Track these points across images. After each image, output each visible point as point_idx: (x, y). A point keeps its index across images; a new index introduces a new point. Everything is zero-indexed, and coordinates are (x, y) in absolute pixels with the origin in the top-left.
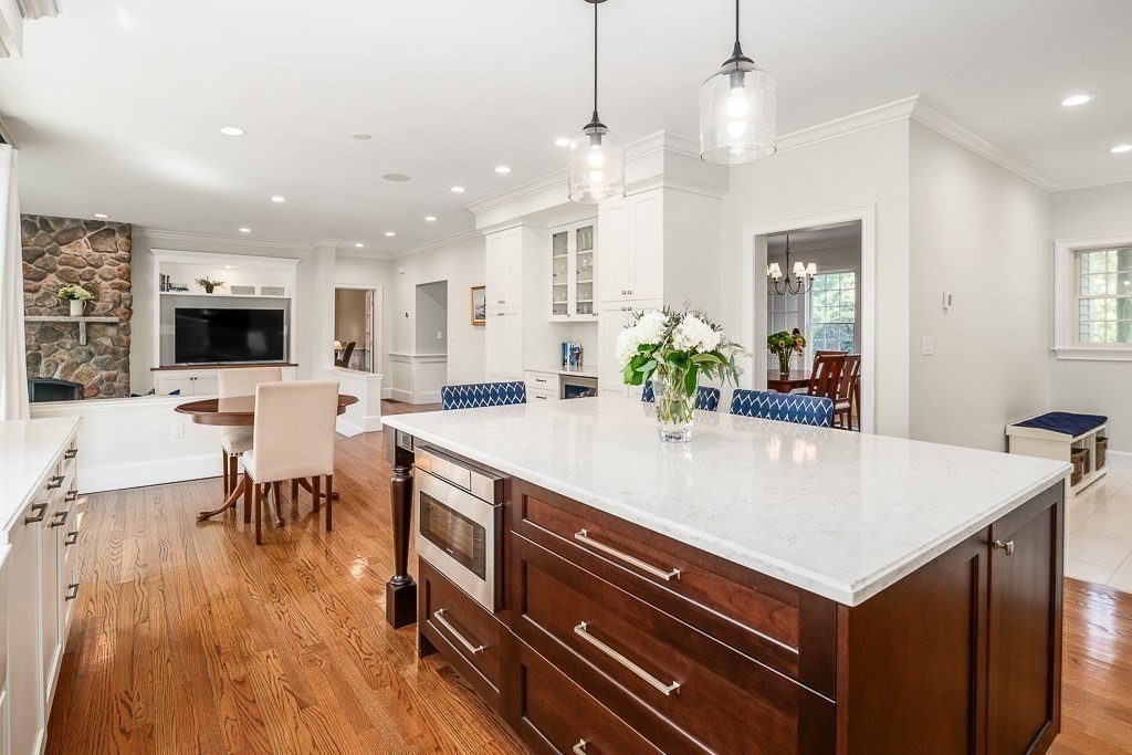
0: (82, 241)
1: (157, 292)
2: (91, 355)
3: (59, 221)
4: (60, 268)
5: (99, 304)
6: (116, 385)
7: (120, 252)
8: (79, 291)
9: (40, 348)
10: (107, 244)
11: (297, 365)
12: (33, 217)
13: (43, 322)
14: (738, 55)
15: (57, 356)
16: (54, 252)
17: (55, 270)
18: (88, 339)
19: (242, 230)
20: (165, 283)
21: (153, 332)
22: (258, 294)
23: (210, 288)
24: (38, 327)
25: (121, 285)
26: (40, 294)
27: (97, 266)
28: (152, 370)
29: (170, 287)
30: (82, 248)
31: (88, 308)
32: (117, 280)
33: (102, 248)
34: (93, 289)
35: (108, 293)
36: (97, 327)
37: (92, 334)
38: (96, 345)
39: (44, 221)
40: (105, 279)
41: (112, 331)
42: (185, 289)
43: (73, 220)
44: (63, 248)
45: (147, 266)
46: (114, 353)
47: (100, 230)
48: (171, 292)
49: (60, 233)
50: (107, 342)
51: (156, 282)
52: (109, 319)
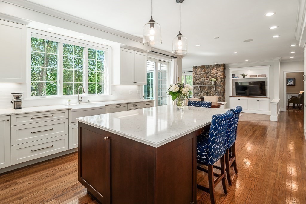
0: (215, 69)
1: (231, 78)
2: (216, 93)
3: (211, 65)
4: (211, 75)
5: (218, 82)
6: (221, 99)
7: (222, 70)
8: (213, 79)
9: (208, 91)
10: (219, 69)
11: (269, 98)
12: (207, 65)
13: (209, 86)
14: (152, 20)
15: (211, 92)
16: (210, 72)
17: (210, 75)
18: (216, 89)
19: (246, 60)
20: (233, 76)
21: (230, 88)
22: (258, 77)
23: (244, 76)
24: (208, 87)
25: (221, 77)
26: (208, 80)
27: (217, 74)
28: (230, 97)
29: (234, 77)
30: (215, 71)
31: (215, 83)
32: (221, 76)
33: (218, 70)
34: (217, 79)
35: (219, 80)
36: (217, 87)
37: (217, 88)
38: (217, 90)
39: (209, 66)
40: (219, 76)
41: (220, 87)
42: (238, 77)
43: (213, 65)
44: (212, 71)
45: (229, 72)
46: (220, 92)
47: (218, 66)
48: (234, 78)
49: (212, 68)
50: (219, 90)
51: (231, 76)
52: (219, 85)
